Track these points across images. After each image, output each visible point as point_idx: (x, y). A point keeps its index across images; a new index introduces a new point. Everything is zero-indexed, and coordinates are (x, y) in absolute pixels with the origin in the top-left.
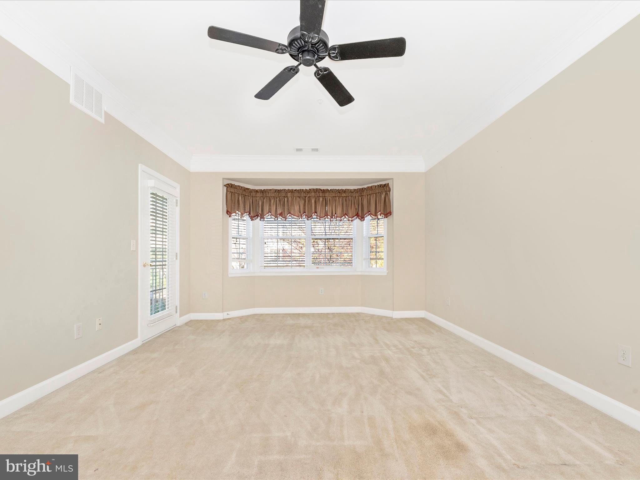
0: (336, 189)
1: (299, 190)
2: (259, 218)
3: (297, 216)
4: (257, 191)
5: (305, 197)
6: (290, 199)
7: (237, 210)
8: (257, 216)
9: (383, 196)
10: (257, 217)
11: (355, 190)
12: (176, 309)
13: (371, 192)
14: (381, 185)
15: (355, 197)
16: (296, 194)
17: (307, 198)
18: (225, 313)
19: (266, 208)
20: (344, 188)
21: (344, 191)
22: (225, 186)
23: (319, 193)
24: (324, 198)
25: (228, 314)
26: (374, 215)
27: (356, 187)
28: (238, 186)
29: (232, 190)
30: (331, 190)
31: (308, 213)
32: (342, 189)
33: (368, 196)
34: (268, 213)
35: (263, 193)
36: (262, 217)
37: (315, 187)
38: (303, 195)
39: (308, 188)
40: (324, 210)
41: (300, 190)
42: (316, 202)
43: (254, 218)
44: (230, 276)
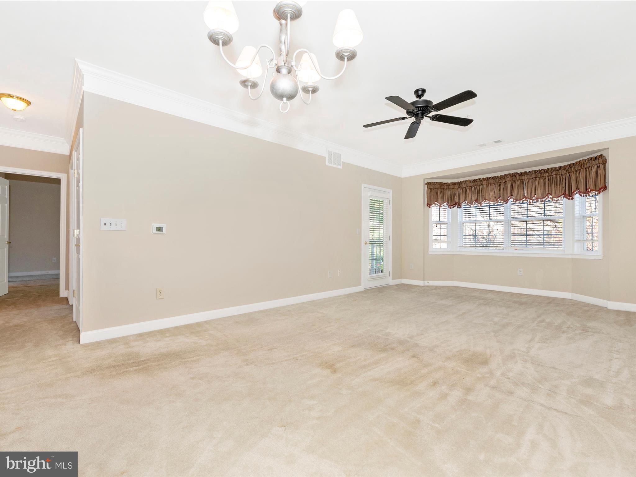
0: (536, 170)
1: (493, 177)
2: (457, 206)
3: (492, 201)
4: (454, 184)
5: (501, 182)
6: (484, 187)
7: (436, 202)
8: (455, 204)
9: (594, 170)
10: (455, 206)
11: (560, 167)
12: (389, 274)
13: (580, 168)
14: (592, 157)
15: (561, 175)
16: (492, 181)
17: (502, 183)
18: (426, 282)
19: (462, 198)
20: (546, 167)
21: (547, 171)
22: (425, 184)
23: (516, 177)
24: (522, 181)
25: (428, 283)
26: (583, 193)
27: (562, 164)
28: (437, 183)
29: (431, 187)
30: (529, 172)
31: (503, 198)
32: (543, 169)
33: (576, 171)
34: (464, 201)
35: (459, 184)
36: (459, 206)
37: (511, 172)
38: (498, 180)
39: (503, 173)
40: (522, 193)
41: (495, 177)
42: (512, 186)
43: (452, 207)
44: (430, 253)
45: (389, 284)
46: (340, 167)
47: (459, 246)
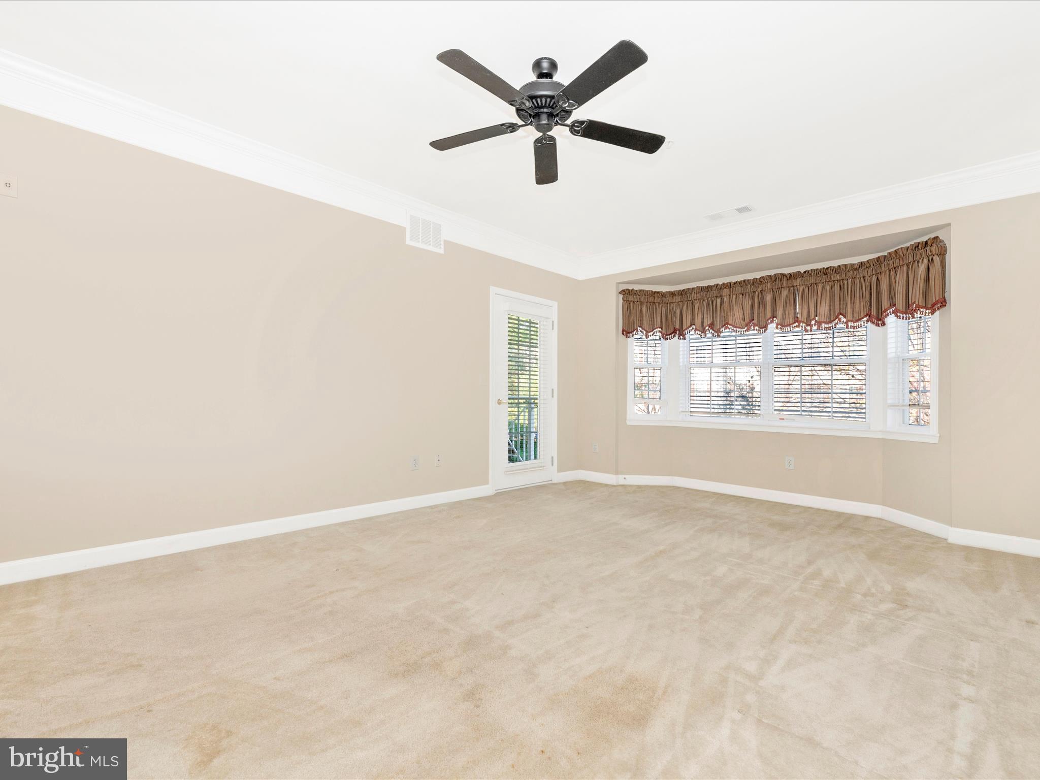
0: (817, 269)
1: (741, 281)
2: (677, 336)
3: (739, 328)
4: (673, 294)
5: (755, 292)
6: (726, 299)
7: (640, 326)
8: (674, 332)
9: (922, 268)
10: (675, 336)
11: (861, 264)
12: (552, 461)
13: (896, 264)
14: (919, 243)
15: (862, 279)
16: (738, 289)
17: (757, 293)
18: (621, 477)
19: (687, 321)
20: (835, 263)
21: (837, 270)
22: (620, 293)
23: (781, 281)
24: (792, 289)
25: (625, 478)
26: (902, 312)
27: (864, 258)
28: (640, 291)
29: (630, 298)
30: (805, 272)
31: (759, 320)
32: (831, 267)
33: (890, 271)
34: (691, 326)
35: (681, 294)
36: (682, 335)
37: (772, 272)
38: (749, 288)
39: (758, 275)
40: (792, 311)
41: (744, 281)
42: (774, 300)
43: (669, 337)
44: (629, 423)
45: (551, 480)
46: (442, 251)
47: (682, 412)
